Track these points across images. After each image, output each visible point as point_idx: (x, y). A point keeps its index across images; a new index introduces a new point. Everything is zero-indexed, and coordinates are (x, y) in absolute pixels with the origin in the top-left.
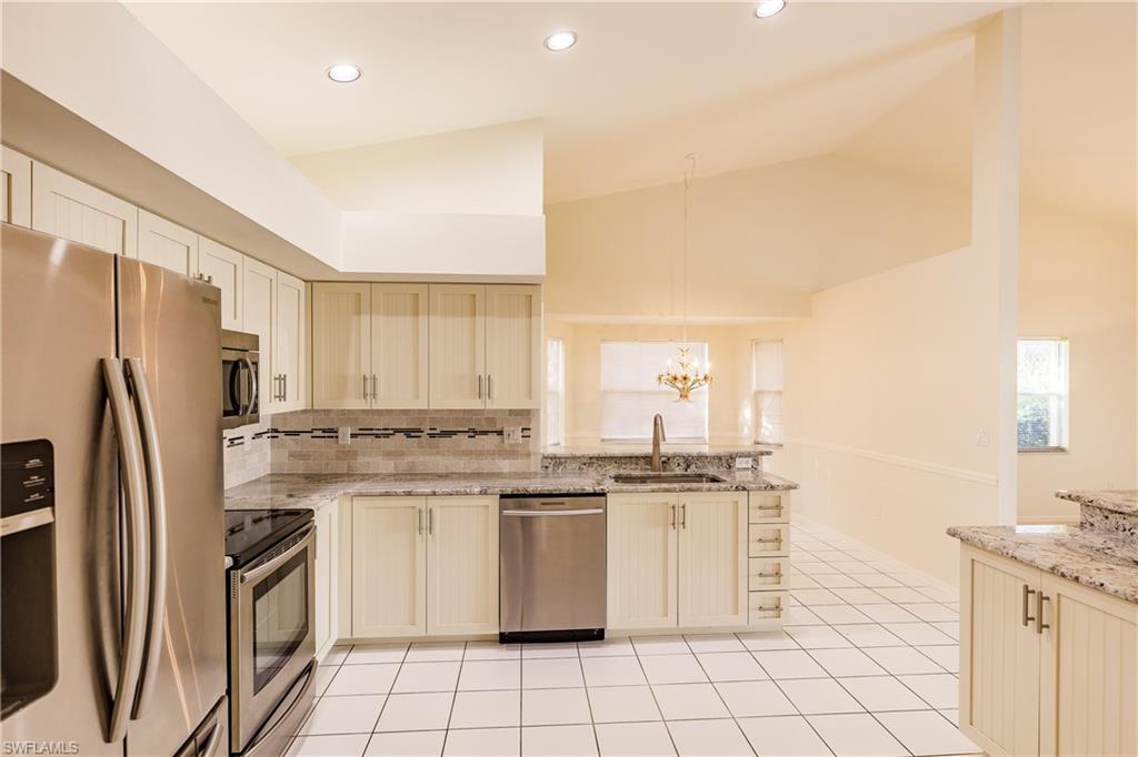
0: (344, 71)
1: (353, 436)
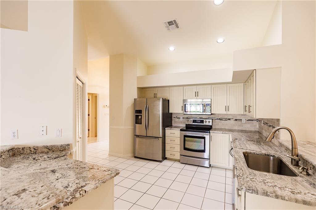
0: (220, 40)
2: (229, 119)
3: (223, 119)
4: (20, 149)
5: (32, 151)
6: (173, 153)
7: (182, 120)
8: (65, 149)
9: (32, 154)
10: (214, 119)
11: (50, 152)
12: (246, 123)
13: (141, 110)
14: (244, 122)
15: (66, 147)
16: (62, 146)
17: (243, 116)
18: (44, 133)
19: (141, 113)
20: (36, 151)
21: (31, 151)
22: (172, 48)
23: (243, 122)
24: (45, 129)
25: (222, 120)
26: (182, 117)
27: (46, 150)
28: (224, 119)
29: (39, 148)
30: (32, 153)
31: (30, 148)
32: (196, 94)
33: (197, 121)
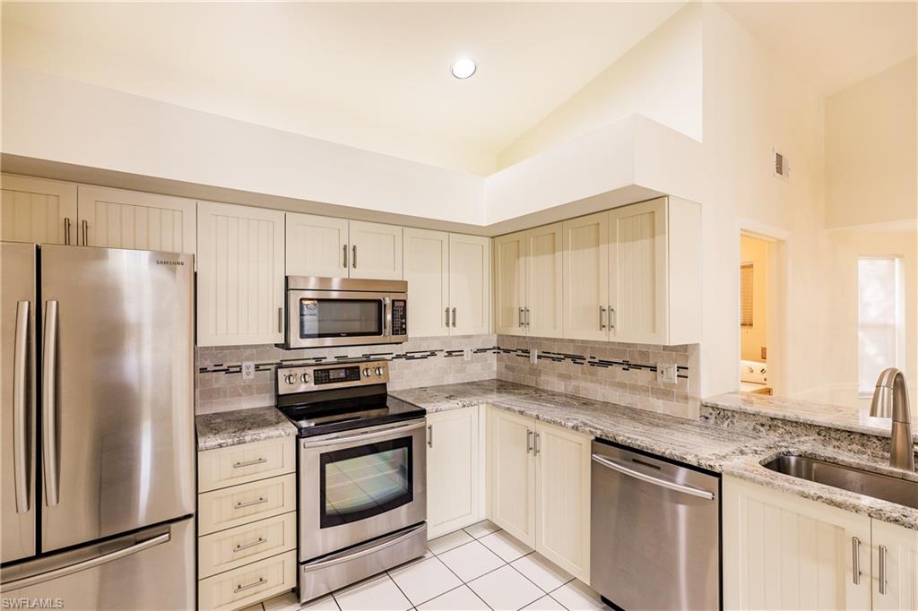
0: (464, 66)
1: (539, 357)
2: (433, 353)
7: (251, 376)
12: (472, 361)
17: (465, 341)
23: (465, 358)
25: (413, 358)
26: (252, 364)
28: (421, 355)
32: (349, 255)
33: (332, 375)
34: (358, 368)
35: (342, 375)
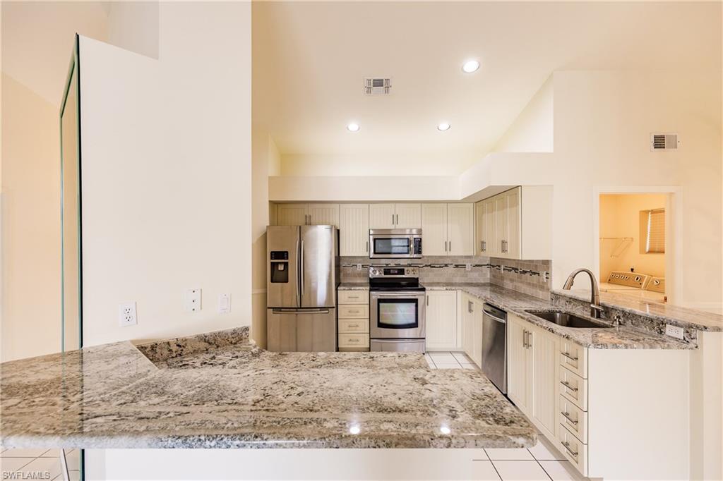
0: (444, 126)
2: (446, 265)
3: (436, 266)
4: (146, 348)
5: (174, 350)
6: (354, 336)
7: (361, 269)
8: (241, 340)
9: (173, 357)
10: (422, 266)
11: (212, 349)
12: (471, 271)
13: (287, 252)
14: (470, 269)
15: (244, 334)
16: (234, 332)
17: (467, 260)
18: (197, 305)
19: (287, 259)
20: (182, 350)
21: (170, 350)
22: (353, 126)
23: (467, 269)
24: (197, 296)
25: (434, 267)
26: (361, 265)
27: (203, 345)
28: (438, 266)
29: (188, 342)
30: (174, 355)
31: (168, 343)
32: (395, 219)
33: (392, 271)
34: (404, 269)
35: (396, 272)
